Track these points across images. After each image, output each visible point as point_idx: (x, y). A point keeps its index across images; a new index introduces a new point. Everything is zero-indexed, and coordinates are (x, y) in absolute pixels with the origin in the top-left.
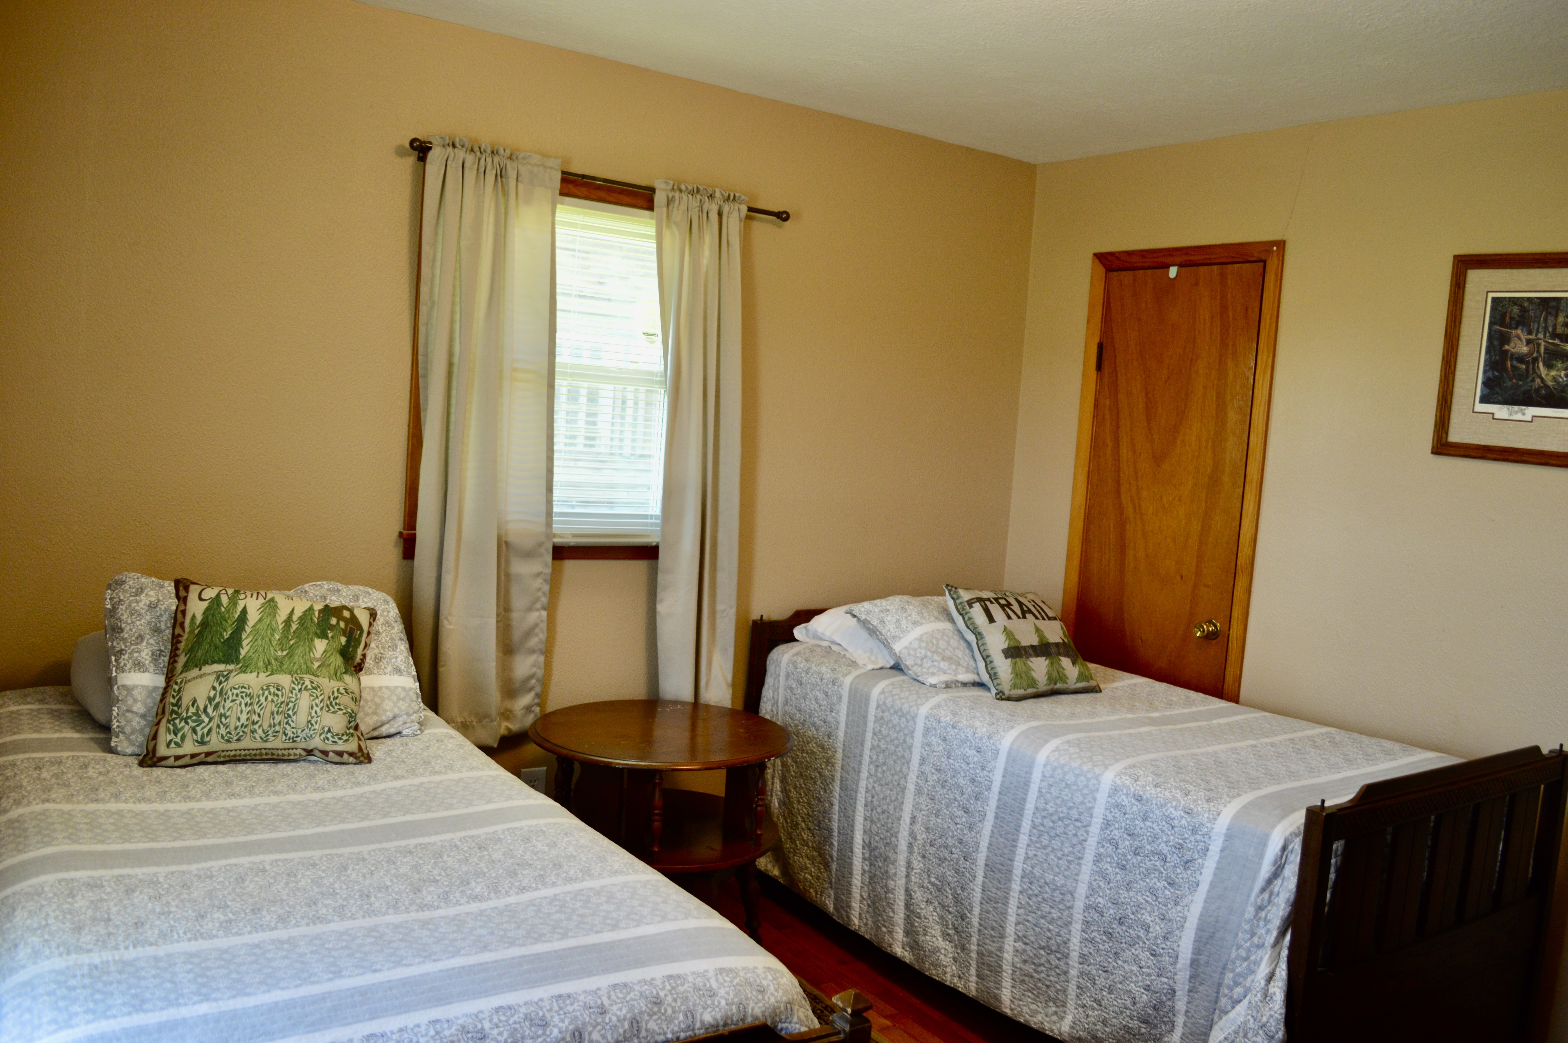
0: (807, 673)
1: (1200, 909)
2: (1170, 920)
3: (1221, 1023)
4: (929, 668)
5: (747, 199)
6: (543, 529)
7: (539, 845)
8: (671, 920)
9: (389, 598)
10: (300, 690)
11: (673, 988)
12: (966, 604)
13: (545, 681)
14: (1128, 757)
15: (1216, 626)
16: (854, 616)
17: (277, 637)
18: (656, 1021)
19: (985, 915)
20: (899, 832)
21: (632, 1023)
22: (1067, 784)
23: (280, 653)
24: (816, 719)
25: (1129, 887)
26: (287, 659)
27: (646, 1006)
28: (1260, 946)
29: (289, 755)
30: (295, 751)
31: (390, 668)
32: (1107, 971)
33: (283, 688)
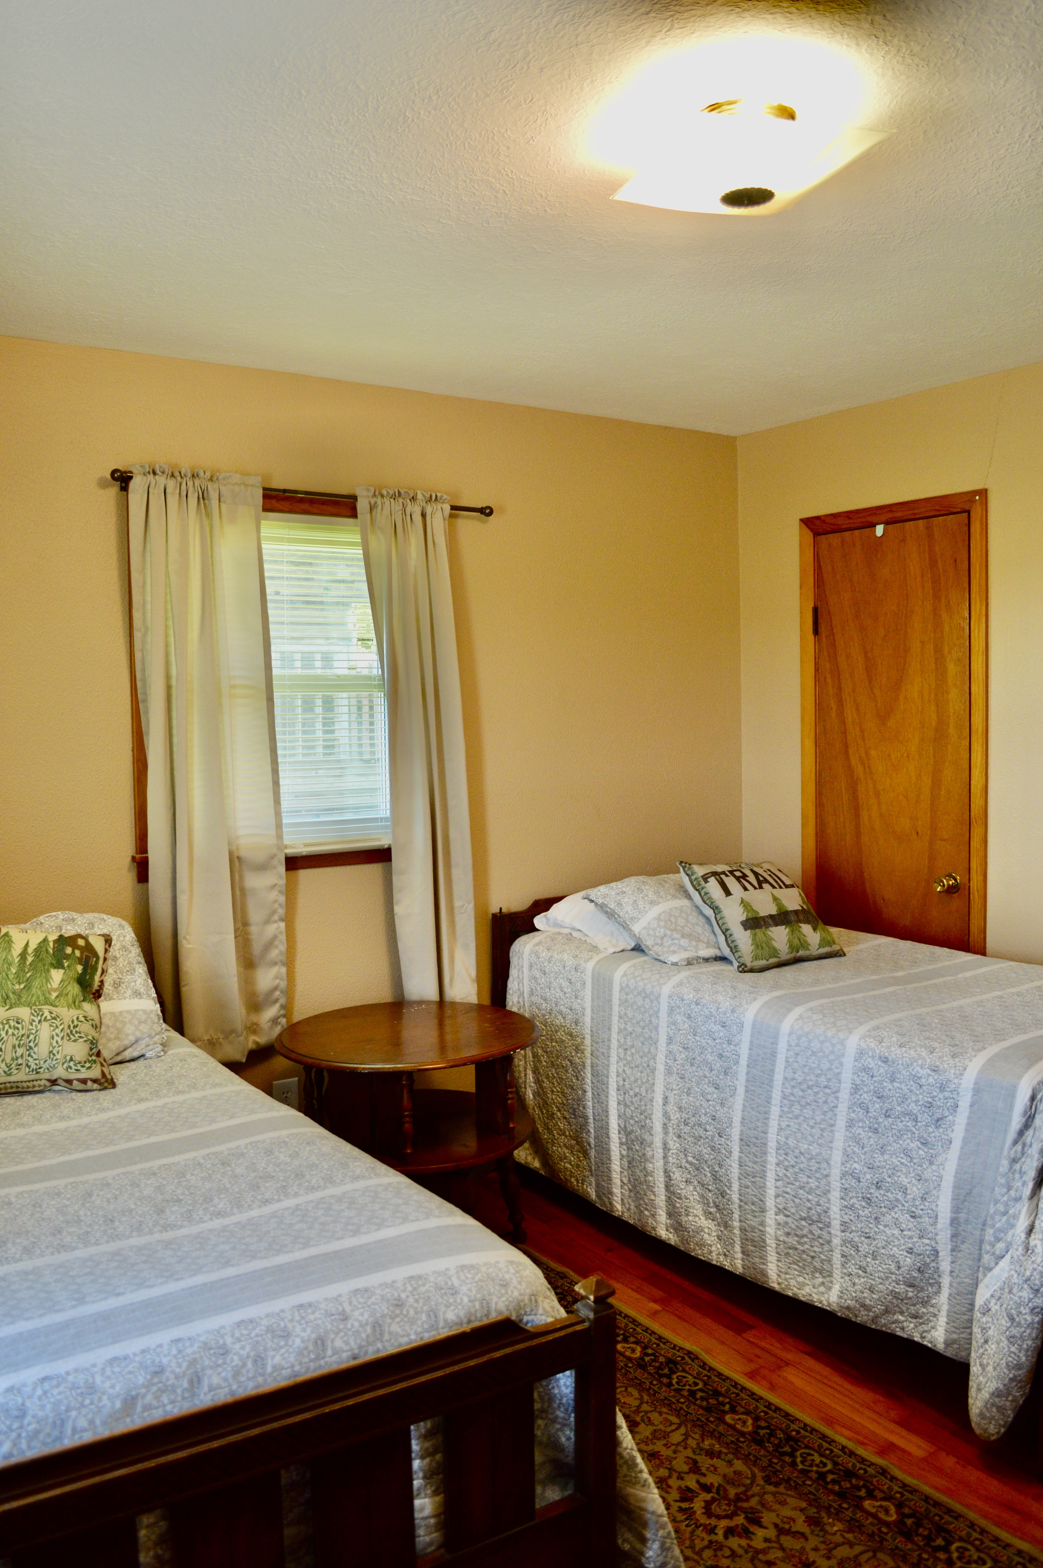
0: (549, 962)
1: (955, 1167)
2: (926, 1181)
3: (986, 1280)
4: (670, 946)
5: (449, 498)
6: (273, 841)
7: (282, 1156)
8: (413, 1221)
9: (124, 923)
10: (40, 1021)
11: (415, 1289)
12: (701, 879)
13: (289, 992)
14: (872, 1019)
15: (955, 880)
16: (592, 901)
17: (14, 971)
18: (398, 1323)
19: (744, 1190)
20: (652, 1114)
21: (374, 1327)
22: (813, 1052)
23: (17, 987)
24: (562, 1007)
25: (883, 1149)
26: (24, 992)
27: (388, 1308)
28: (1018, 1199)
29: (34, 1086)
30: (39, 1082)
31: (129, 992)
32: (869, 1237)
33: (23, 1020)
